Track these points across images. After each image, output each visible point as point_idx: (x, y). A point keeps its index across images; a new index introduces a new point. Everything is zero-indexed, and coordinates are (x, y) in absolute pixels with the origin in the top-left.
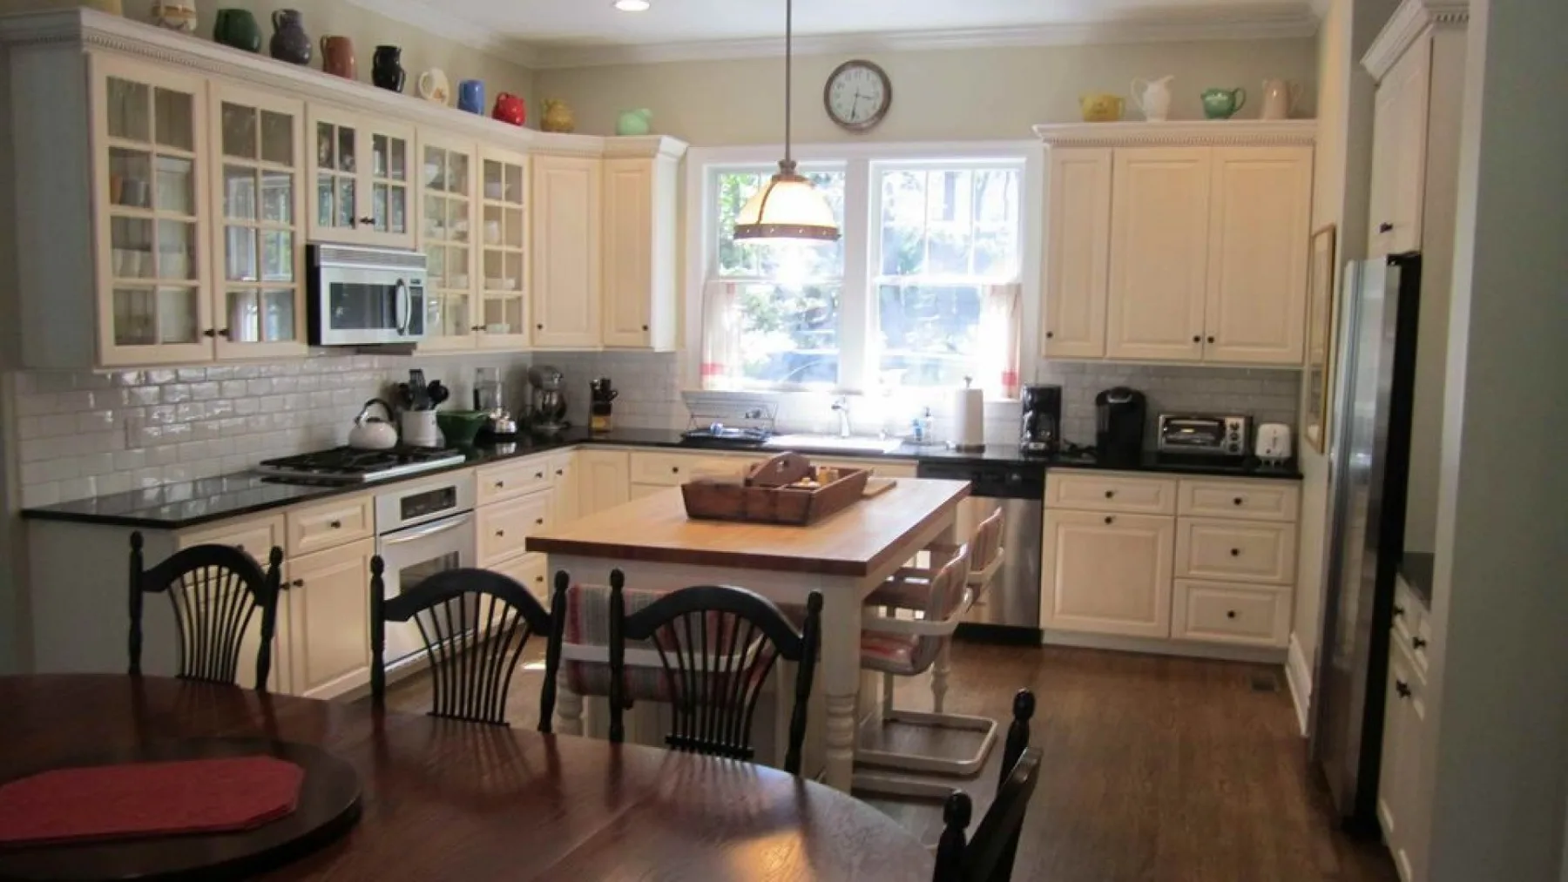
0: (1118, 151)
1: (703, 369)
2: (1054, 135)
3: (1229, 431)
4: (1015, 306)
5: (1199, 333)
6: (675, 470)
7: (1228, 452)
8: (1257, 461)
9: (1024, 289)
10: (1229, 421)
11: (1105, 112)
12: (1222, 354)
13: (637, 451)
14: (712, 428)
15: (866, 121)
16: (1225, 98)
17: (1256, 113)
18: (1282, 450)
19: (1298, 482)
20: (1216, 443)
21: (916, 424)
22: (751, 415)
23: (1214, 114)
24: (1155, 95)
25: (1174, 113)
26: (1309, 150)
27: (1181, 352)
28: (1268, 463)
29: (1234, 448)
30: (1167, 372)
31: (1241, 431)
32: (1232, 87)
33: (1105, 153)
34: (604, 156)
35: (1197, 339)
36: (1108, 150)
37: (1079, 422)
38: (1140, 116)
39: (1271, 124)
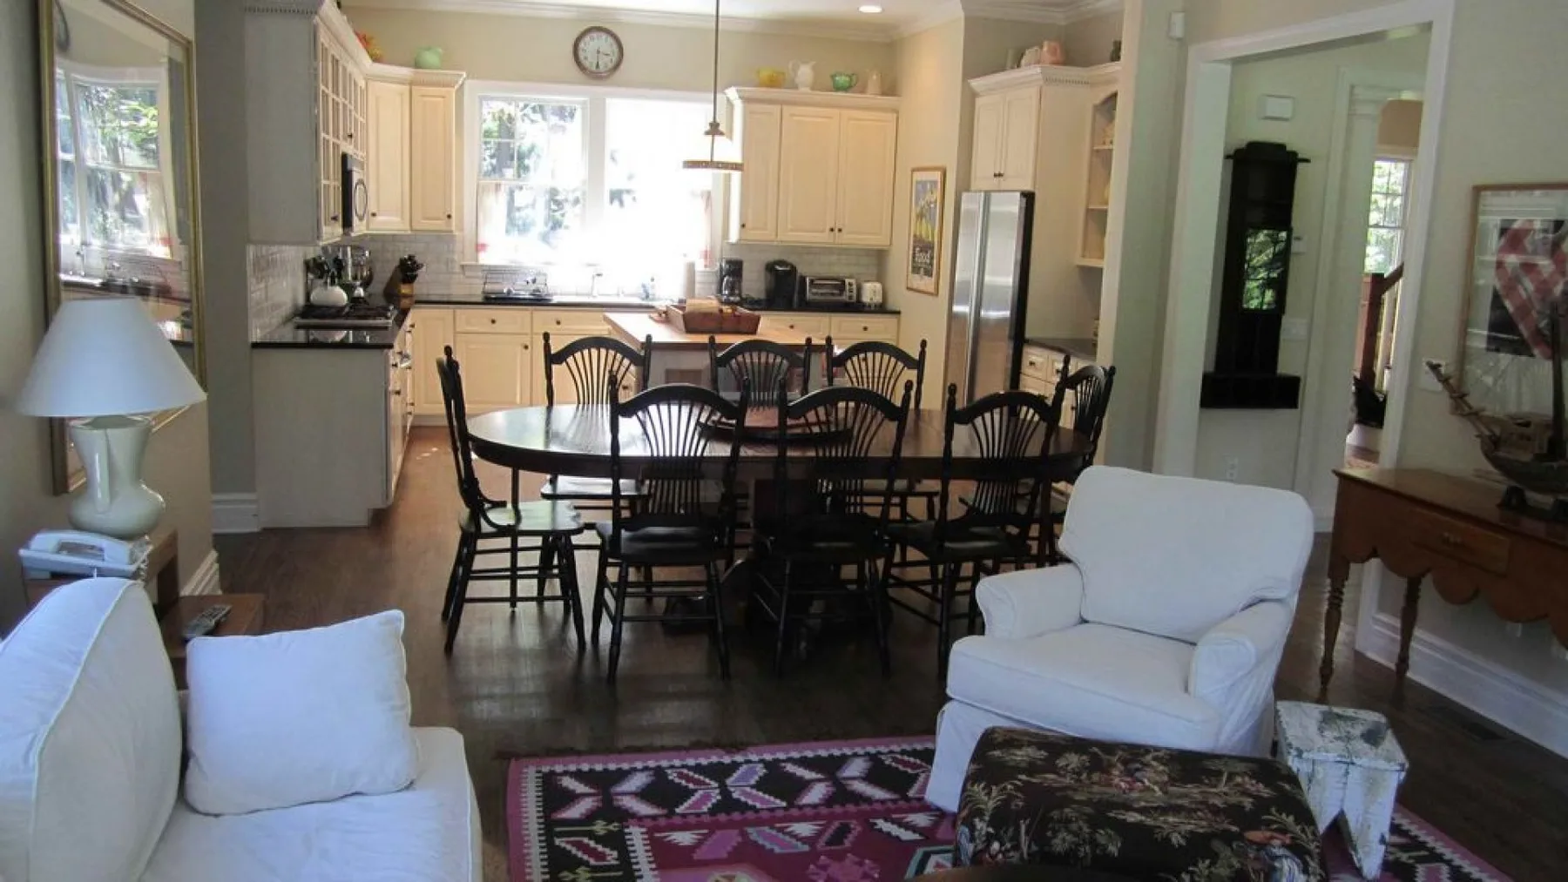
0: (785, 108)
1: (479, 247)
2: (746, 95)
3: (847, 287)
4: (707, 206)
5: (832, 226)
6: (493, 322)
7: (847, 300)
8: (864, 305)
9: (713, 195)
10: (847, 281)
11: (773, 83)
12: (846, 239)
13: (461, 308)
14: (505, 291)
15: (605, 72)
16: (847, 79)
17: (863, 91)
18: (878, 299)
19: (897, 316)
20: (841, 294)
21: (644, 286)
22: (530, 281)
23: (838, 88)
24: (805, 73)
25: (816, 86)
26: (895, 115)
27: (823, 238)
28: (870, 306)
29: (850, 297)
30: (808, 250)
31: (854, 287)
32: (850, 73)
33: (776, 109)
34: (412, 83)
35: (832, 230)
36: (778, 107)
37: (754, 283)
38: (795, 87)
39: (871, 97)
